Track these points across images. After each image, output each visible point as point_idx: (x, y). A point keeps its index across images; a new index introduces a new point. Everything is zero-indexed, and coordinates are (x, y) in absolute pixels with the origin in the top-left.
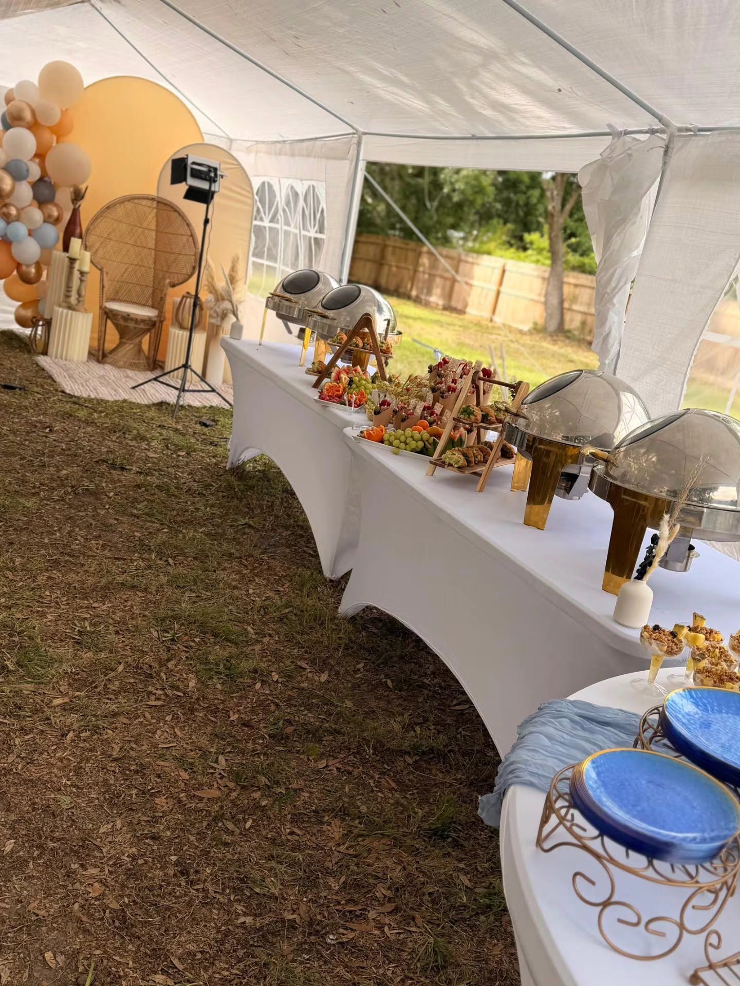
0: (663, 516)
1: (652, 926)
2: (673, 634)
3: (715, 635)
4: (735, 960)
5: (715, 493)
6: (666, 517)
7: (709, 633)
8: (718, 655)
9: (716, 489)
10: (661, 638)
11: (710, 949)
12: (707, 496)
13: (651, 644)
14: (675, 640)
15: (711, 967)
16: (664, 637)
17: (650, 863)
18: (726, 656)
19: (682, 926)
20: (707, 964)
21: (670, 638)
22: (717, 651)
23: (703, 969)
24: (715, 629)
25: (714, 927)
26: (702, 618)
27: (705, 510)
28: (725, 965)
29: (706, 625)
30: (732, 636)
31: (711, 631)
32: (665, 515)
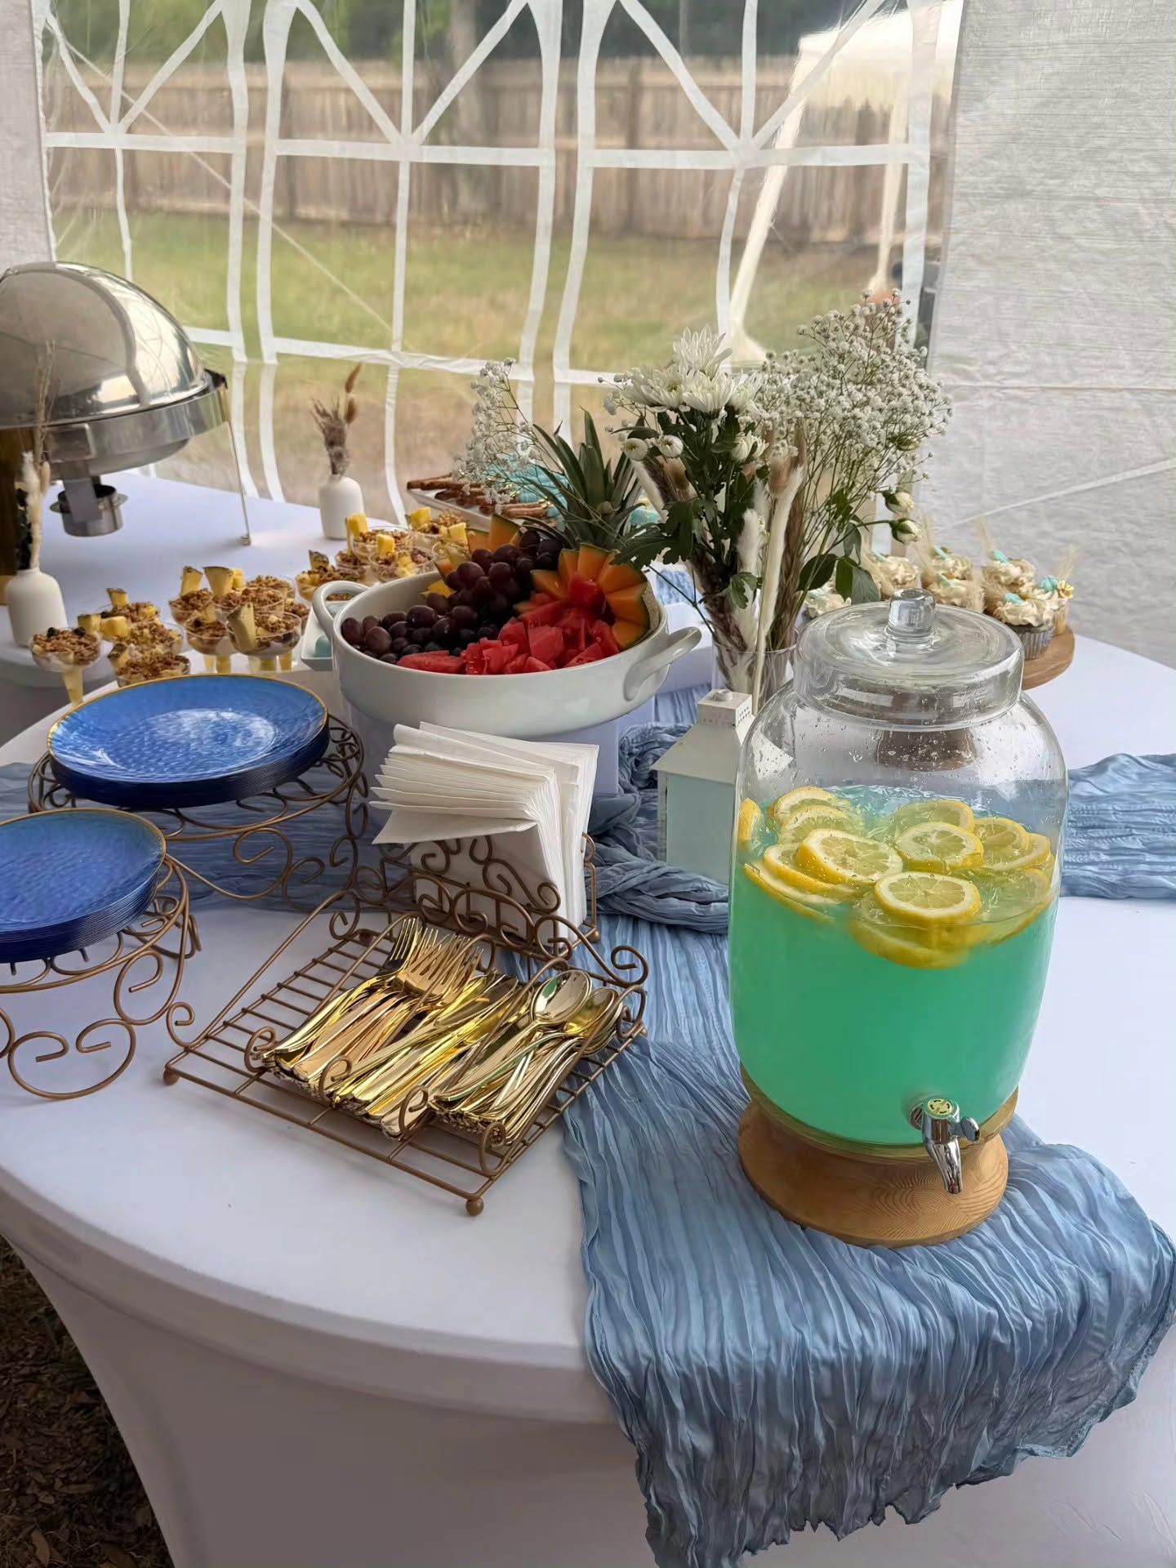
0: (22, 457)
1: (86, 1042)
2: (79, 632)
3: (145, 610)
4: (221, 1023)
5: (100, 393)
6: (28, 456)
7: (133, 612)
8: (150, 636)
9: (96, 388)
10: (60, 644)
11: (177, 1030)
12: (89, 401)
13: (48, 660)
14: (83, 640)
15: (188, 1050)
16: (64, 642)
17: (50, 965)
18: (161, 634)
19: (127, 1023)
20: (182, 1049)
21: (74, 640)
22: (146, 631)
23: (177, 1058)
24: (141, 600)
25: (177, 1000)
26: (121, 592)
27: (86, 426)
28: (207, 1038)
29: (129, 600)
30: (171, 603)
31: (138, 607)
32: (25, 455)
